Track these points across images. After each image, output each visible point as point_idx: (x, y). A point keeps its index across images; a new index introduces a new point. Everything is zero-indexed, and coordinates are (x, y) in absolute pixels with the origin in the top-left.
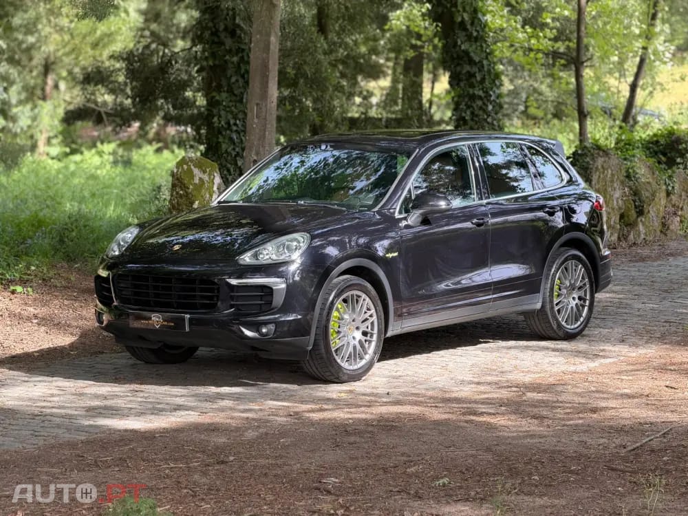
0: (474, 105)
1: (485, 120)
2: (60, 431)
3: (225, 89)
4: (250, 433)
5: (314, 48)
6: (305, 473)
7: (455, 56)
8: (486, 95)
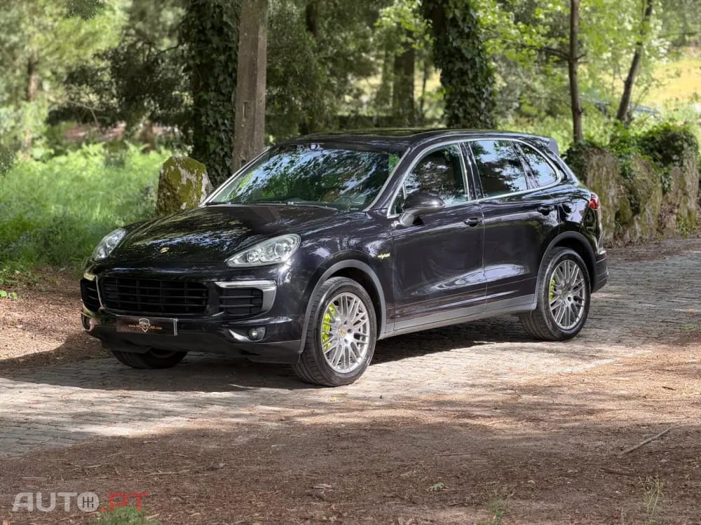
0: (467, 103)
1: (478, 118)
2: (46, 439)
3: (213, 88)
4: (240, 439)
5: (302, 45)
6: (297, 479)
7: (447, 53)
8: (478, 92)
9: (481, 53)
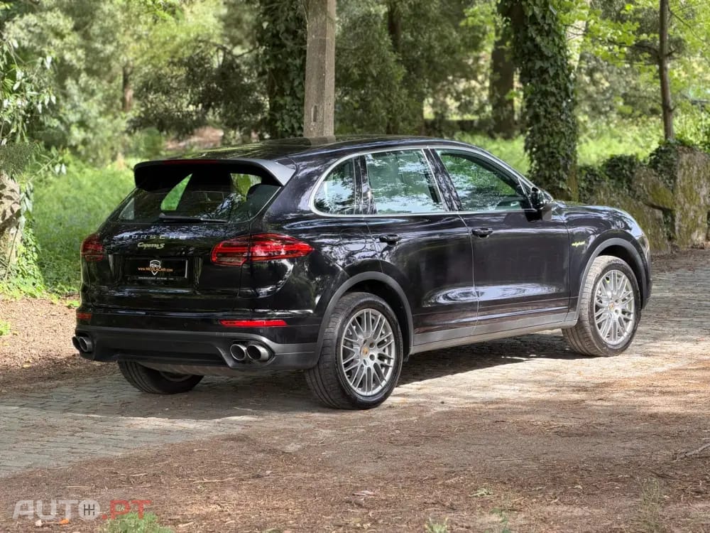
0: (547, 102)
1: (559, 118)
2: (97, 448)
3: (288, 92)
4: (293, 446)
5: (378, 46)
6: (340, 486)
7: (526, 51)
8: (558, 91)
9: (562, 51)
